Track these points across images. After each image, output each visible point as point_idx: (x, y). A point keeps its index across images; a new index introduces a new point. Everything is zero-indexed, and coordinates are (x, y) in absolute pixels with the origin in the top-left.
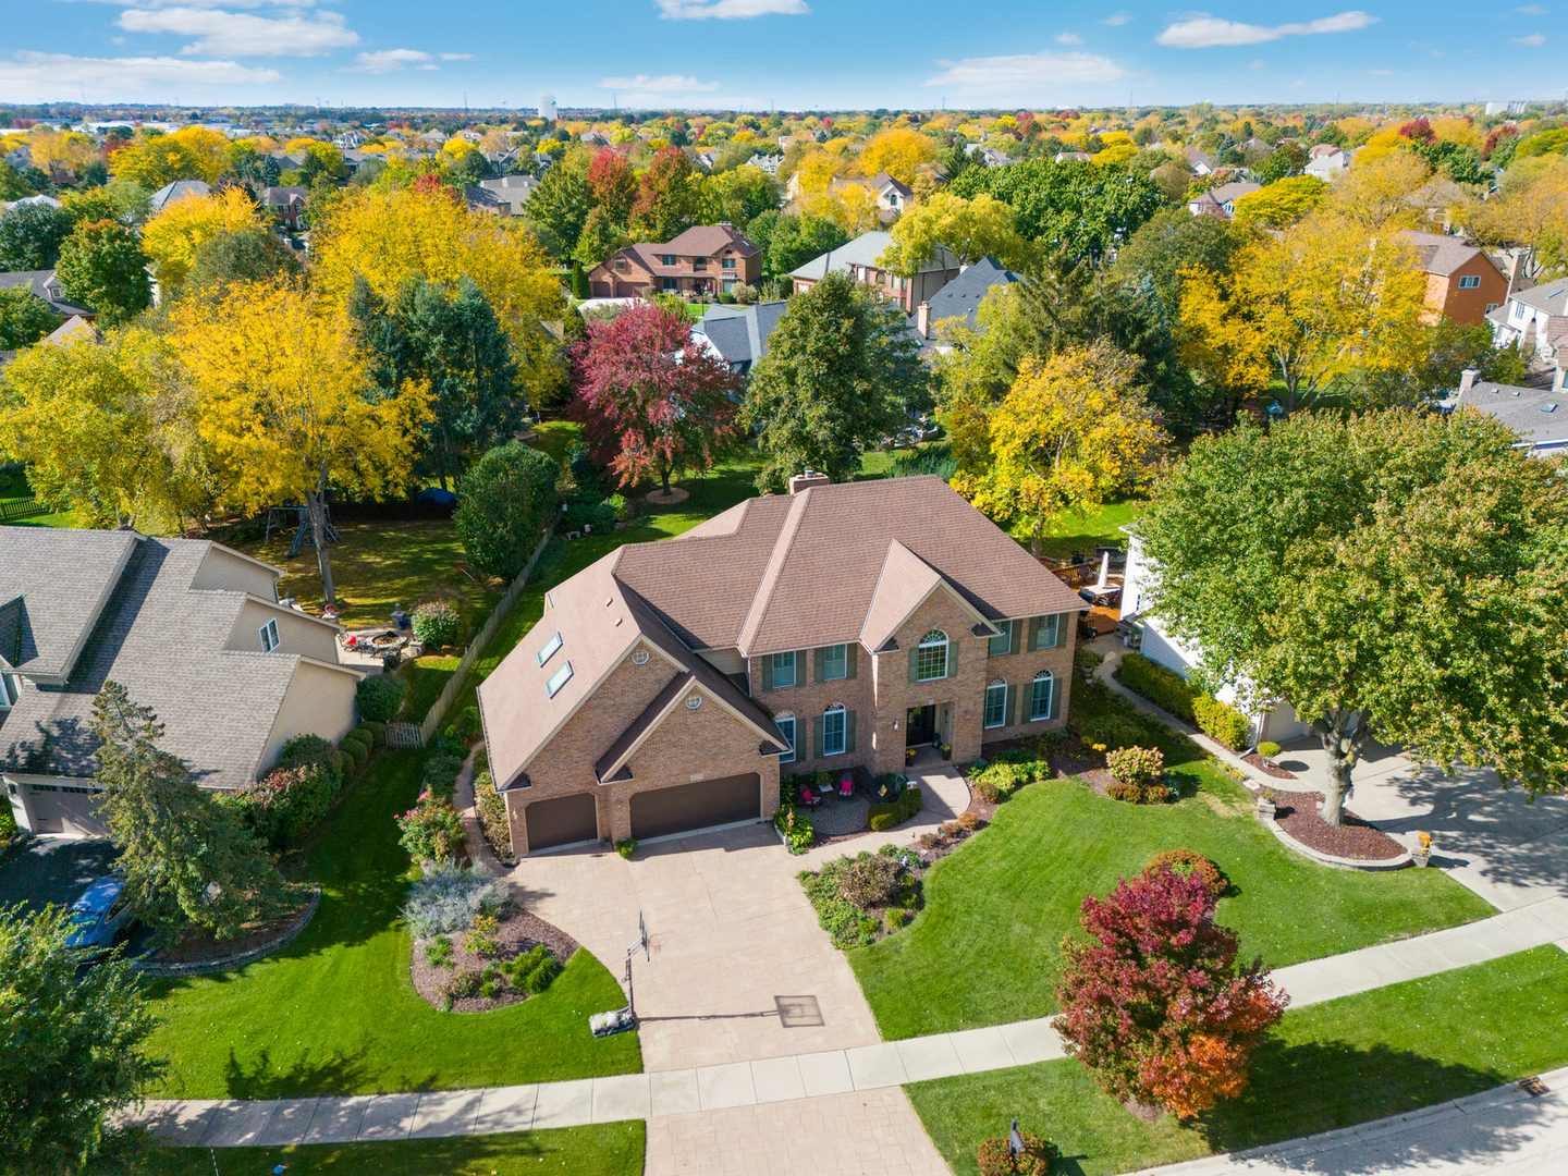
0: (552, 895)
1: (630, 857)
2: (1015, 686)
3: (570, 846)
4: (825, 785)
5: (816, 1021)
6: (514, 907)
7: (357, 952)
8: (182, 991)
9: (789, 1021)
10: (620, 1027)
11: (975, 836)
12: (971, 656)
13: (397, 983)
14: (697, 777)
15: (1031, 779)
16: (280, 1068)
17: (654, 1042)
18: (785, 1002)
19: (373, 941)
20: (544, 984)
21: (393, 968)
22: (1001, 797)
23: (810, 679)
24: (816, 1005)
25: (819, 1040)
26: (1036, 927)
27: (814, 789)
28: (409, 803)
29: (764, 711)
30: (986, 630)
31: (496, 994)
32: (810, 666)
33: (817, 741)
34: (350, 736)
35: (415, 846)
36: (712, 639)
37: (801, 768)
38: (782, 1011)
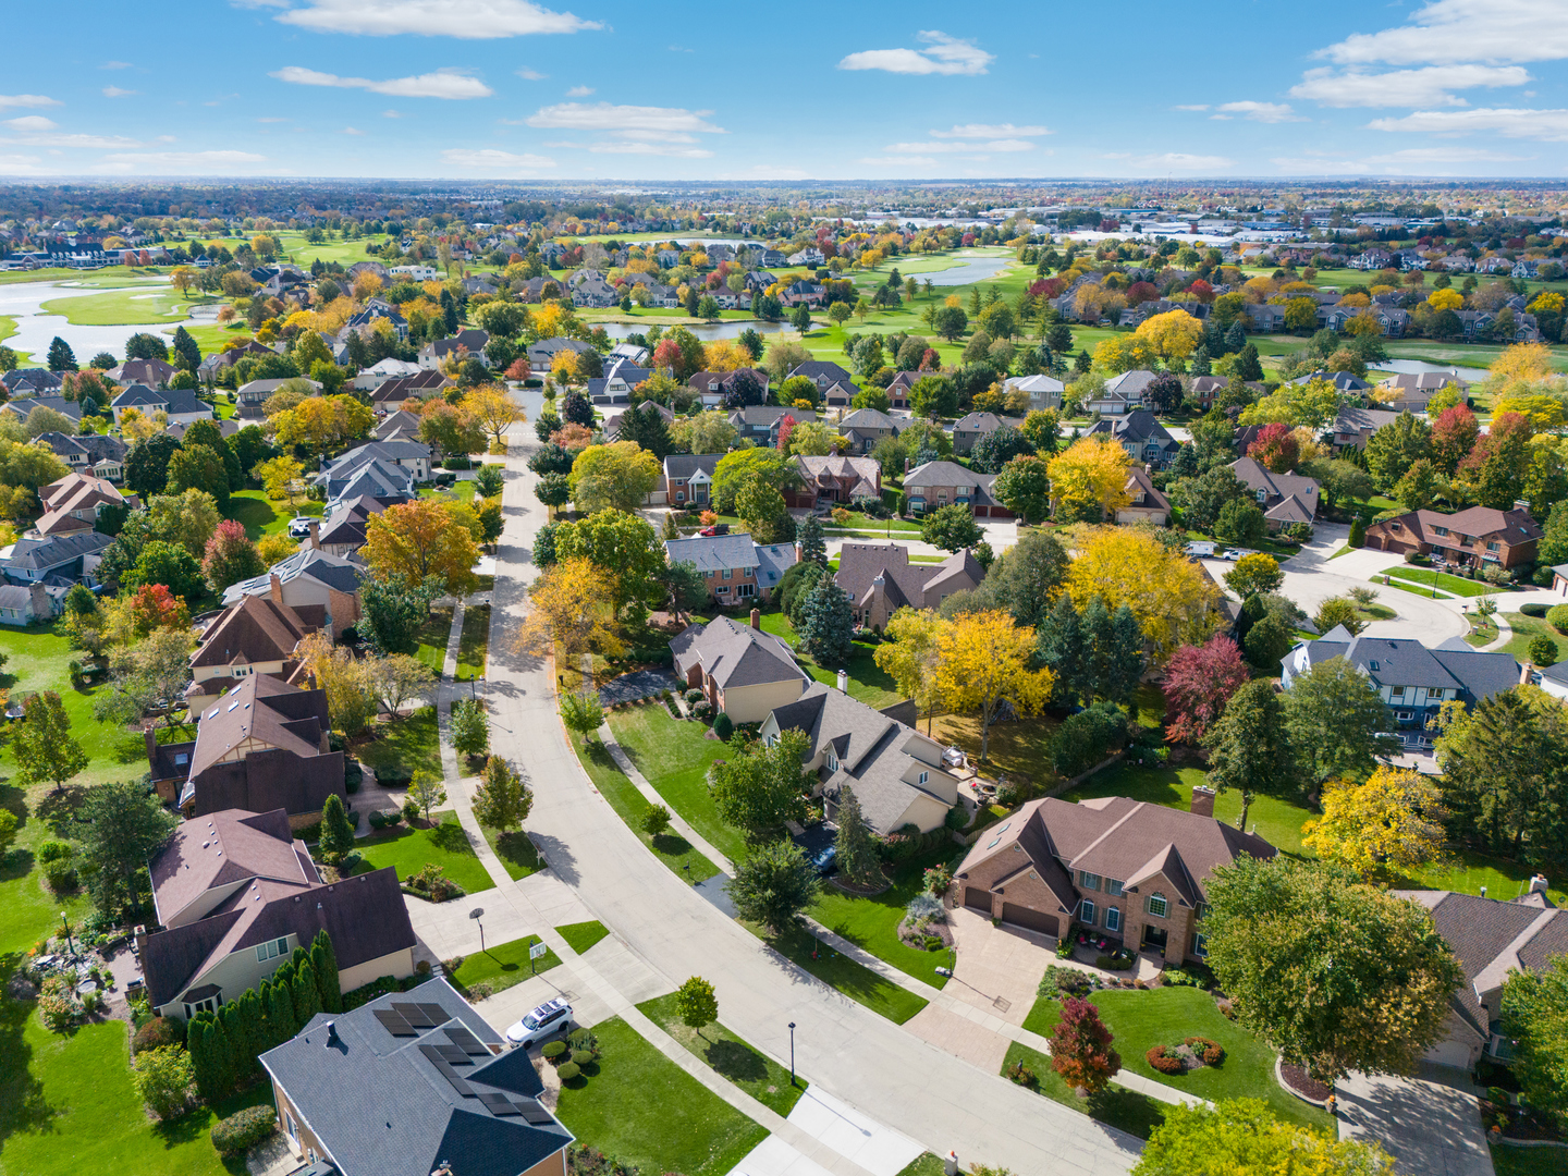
0: (960, 925)
1: (996, 926)
3: (980, 911)
4: (1093, 939)
5: (1005, 1010)
6: (944, 920)
7: (889, 909)
9: (996, 1005)
10: (944, 974)
11: (1136, 990)
12: (1178, 912)
13: (894, 924)
14: (1031, 907)
15: (1193, 984)
16: (847, 933)
17: (951, 985)
18: (1001, 999)
19: (895, 909)
20: (933, 949)
21: (895, 919)
22: (1167, 983)
24: (1010, 1006)
25: (1000, 1015)
27: (1087, 938)
28: (933, 866)
29: (1077, 895)
30: (1184, 904)
31: (917, 944)
32: (1103, 884)
33: (1104, 919)
34: (936, 830)
35: (927, 883)
36: (1063, 852)
37: (1094, 928)
38: (997, 1001)
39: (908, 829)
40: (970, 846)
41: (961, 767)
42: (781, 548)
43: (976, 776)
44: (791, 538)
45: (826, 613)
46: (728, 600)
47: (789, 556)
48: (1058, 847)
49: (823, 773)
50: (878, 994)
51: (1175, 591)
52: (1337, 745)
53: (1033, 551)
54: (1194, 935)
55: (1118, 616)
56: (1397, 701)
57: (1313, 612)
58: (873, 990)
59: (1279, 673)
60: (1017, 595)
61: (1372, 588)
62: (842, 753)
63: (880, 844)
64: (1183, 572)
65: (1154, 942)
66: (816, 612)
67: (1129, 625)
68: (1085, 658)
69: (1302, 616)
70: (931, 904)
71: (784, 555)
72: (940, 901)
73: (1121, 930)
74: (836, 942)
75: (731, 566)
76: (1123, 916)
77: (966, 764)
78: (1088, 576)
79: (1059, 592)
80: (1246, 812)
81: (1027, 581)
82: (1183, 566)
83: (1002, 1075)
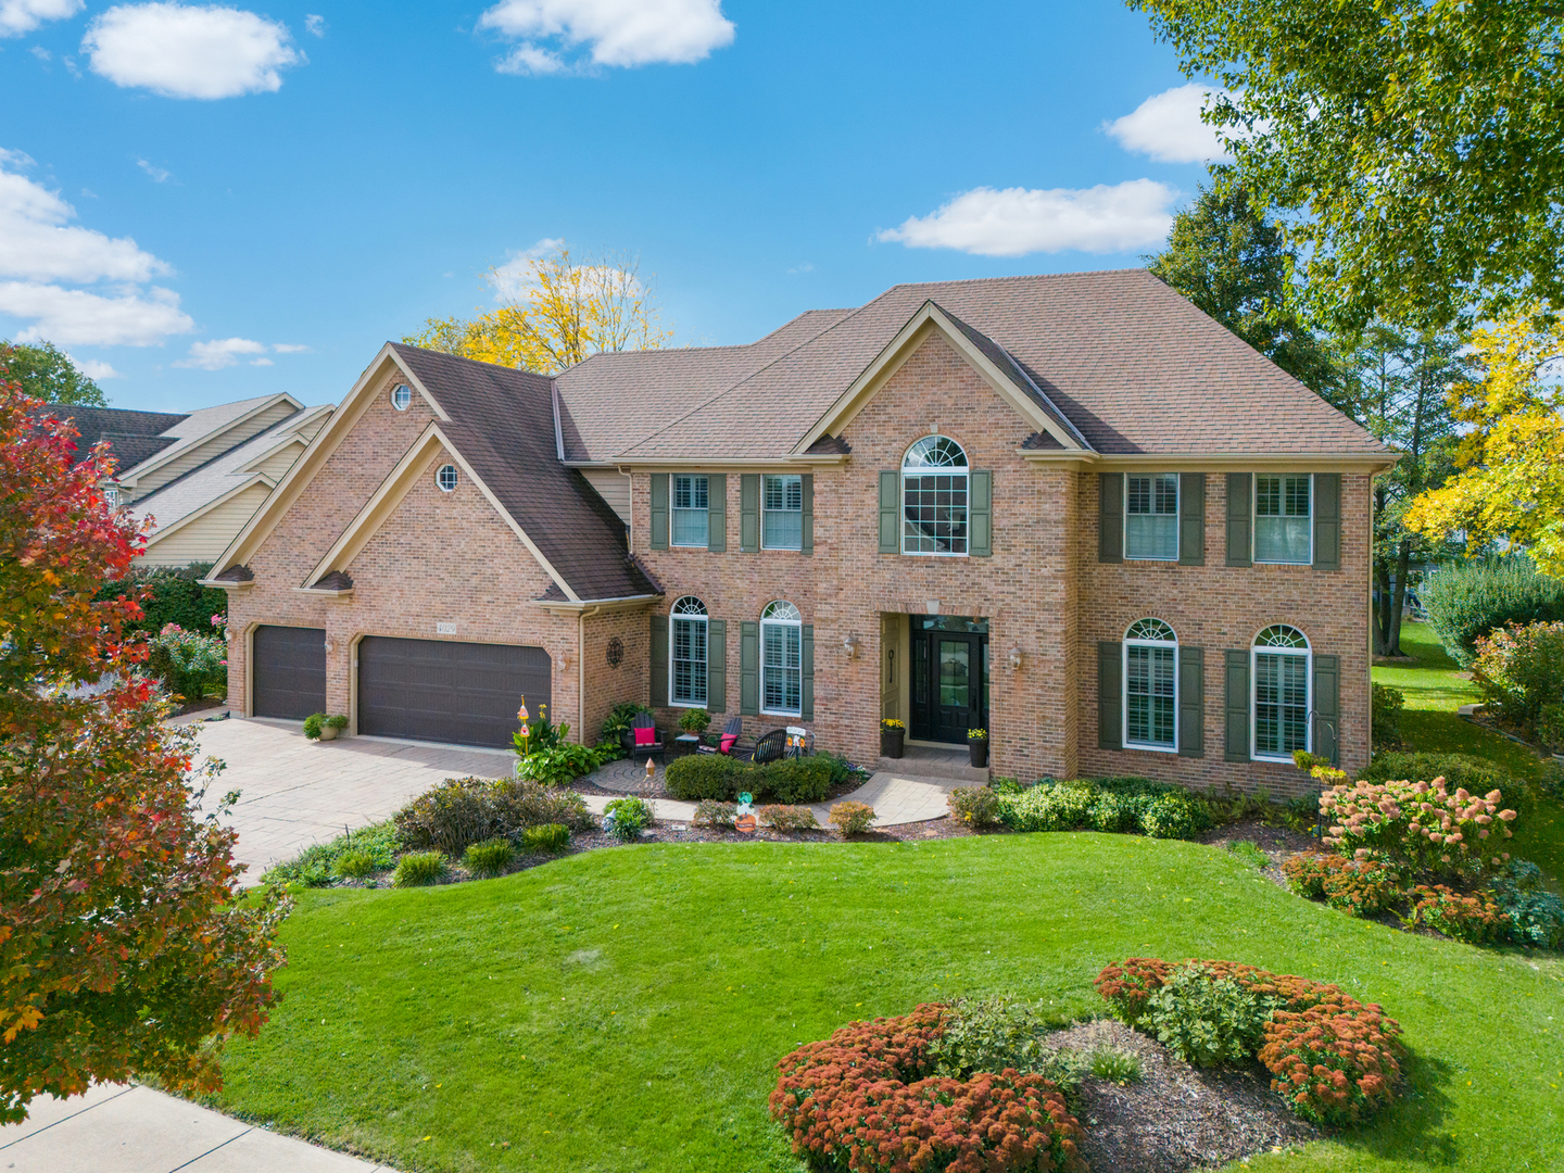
2: (1200, 651)
12: (1025, 510)
14: (447, 630)
23: (733, 539)
33: (746, 676)
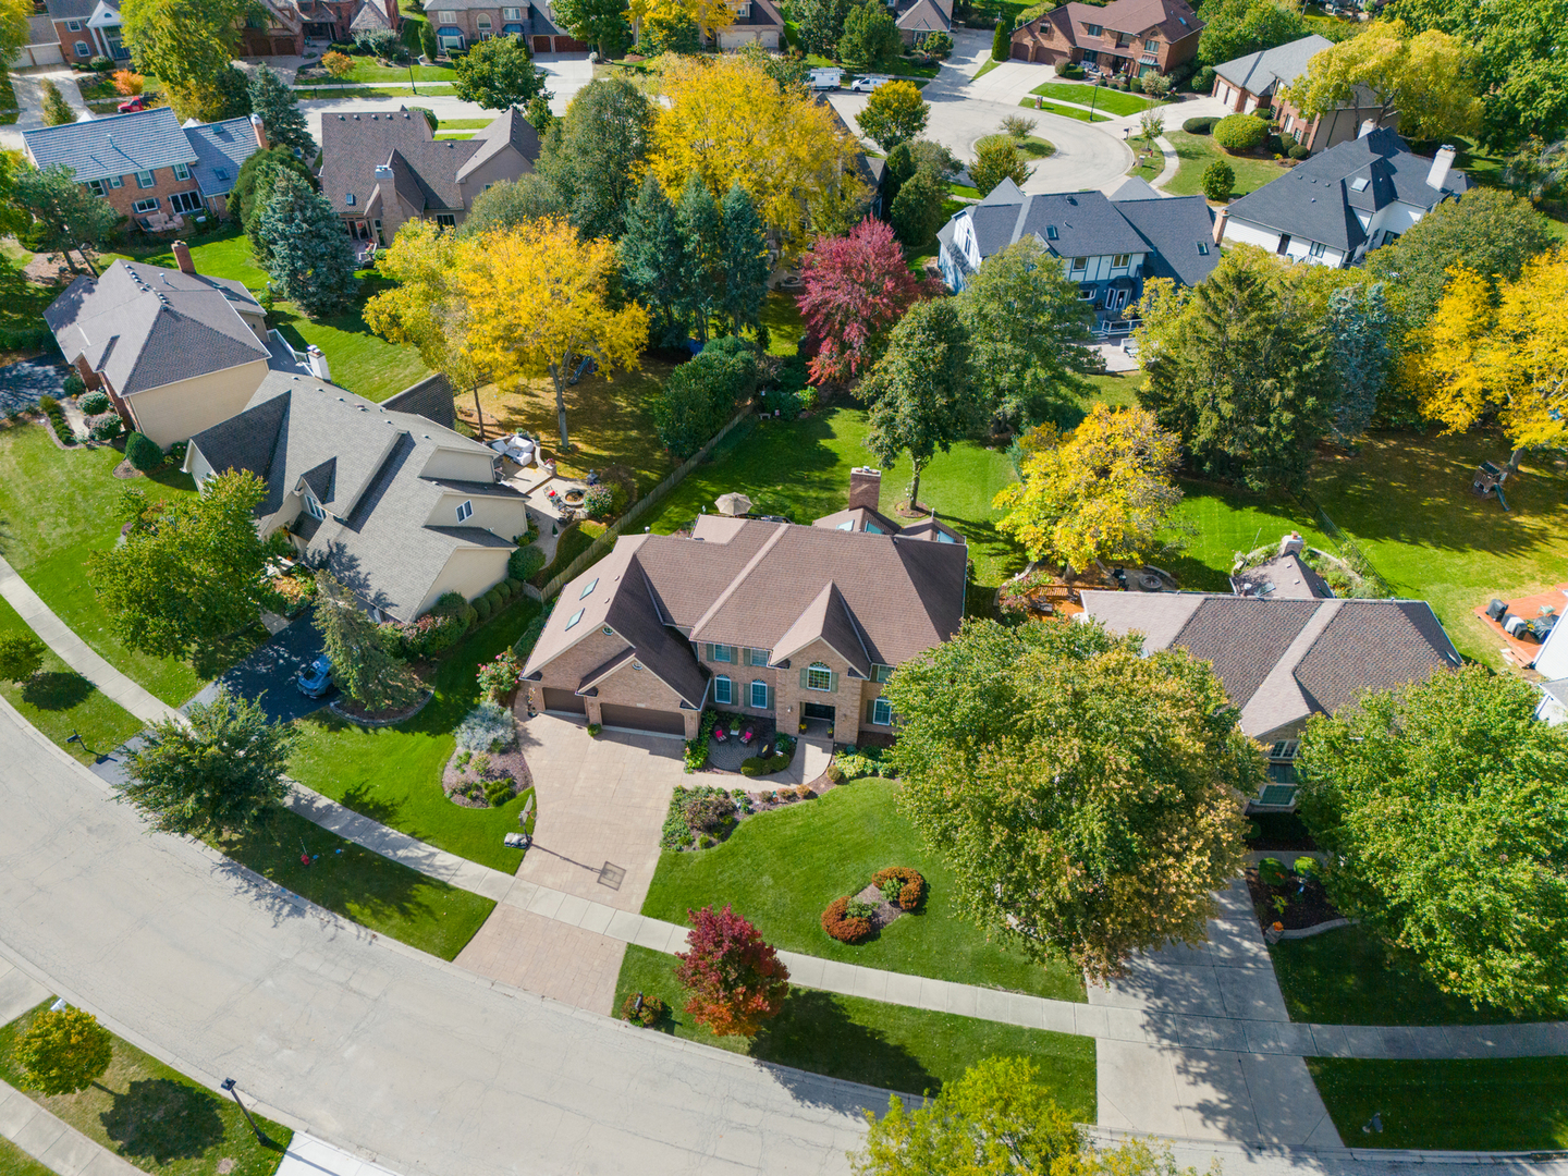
0: (541, 745)
1: (594, 735)
3: (570, 714)
4: (735, 729)
5: (615, 886)
6: (515, 746)
7: (430, 740)
8: (347, 731)
9: (603, 880)
10: (519, 845)
11: (802, 802)
12: (848, 684)
13: (436, 771)
14: (642, 706)
15: (875, 773)
17: (532, 860)
18: (609, 867)
19: (439, 738)
20: (499, 803)
21: (439, 759)
22: (842, 780)
23: (740, 661)
24: (623, 877)
25: (609, 897)
26: (776, 882)
27: (727, 730)
28: (490, 659)
29: (706, 673)
30: (856, 674)
31: (474, 799)
32: (741, 655)
33: (746, 696)
34: (495, 588)
35: (483, 686)
36: (680, 619)
37: (735, 709)
38: (604, 872)
39: (447, 603)
40: (551, 603)
41: (533, 464)
42: (230, 127)
43: (555, 475)
44: (244, 109)
45: (301, 237)
46: (158, 221)
47: (246, 138)
48: (671, 610)
49: (304, 524)
50: (419, 905)
51: (803, 153)
52: (1026, 365)
53: (601, 105)
54: (870, 703)
55: (729, 203)
56: (1078, 277)
57: (967, 157)
58: (409, 899)
59: (934, 250)
60: (588, 179)
61: (1027, 115)
62: (326, 494)
63: (402, 640)
64: (810, 123)
65: (817, 717)
66: (284, 236)
67: (747, 214)
68: (690, 273)
69: (957, 167)
70: (495, 721)
71: (239, 139)
72: (508, 713)
73: (772, 707)
74: (343, 823)
75: (149, 165)
76: (772, 690)
77: (538, 460)
78: (682, 142)
79: (646, 171)
80: (917, 480)
81: (599, 156)
82: (807, 112)
83: (615, 1015)
